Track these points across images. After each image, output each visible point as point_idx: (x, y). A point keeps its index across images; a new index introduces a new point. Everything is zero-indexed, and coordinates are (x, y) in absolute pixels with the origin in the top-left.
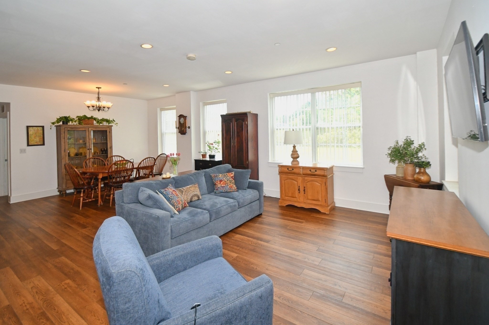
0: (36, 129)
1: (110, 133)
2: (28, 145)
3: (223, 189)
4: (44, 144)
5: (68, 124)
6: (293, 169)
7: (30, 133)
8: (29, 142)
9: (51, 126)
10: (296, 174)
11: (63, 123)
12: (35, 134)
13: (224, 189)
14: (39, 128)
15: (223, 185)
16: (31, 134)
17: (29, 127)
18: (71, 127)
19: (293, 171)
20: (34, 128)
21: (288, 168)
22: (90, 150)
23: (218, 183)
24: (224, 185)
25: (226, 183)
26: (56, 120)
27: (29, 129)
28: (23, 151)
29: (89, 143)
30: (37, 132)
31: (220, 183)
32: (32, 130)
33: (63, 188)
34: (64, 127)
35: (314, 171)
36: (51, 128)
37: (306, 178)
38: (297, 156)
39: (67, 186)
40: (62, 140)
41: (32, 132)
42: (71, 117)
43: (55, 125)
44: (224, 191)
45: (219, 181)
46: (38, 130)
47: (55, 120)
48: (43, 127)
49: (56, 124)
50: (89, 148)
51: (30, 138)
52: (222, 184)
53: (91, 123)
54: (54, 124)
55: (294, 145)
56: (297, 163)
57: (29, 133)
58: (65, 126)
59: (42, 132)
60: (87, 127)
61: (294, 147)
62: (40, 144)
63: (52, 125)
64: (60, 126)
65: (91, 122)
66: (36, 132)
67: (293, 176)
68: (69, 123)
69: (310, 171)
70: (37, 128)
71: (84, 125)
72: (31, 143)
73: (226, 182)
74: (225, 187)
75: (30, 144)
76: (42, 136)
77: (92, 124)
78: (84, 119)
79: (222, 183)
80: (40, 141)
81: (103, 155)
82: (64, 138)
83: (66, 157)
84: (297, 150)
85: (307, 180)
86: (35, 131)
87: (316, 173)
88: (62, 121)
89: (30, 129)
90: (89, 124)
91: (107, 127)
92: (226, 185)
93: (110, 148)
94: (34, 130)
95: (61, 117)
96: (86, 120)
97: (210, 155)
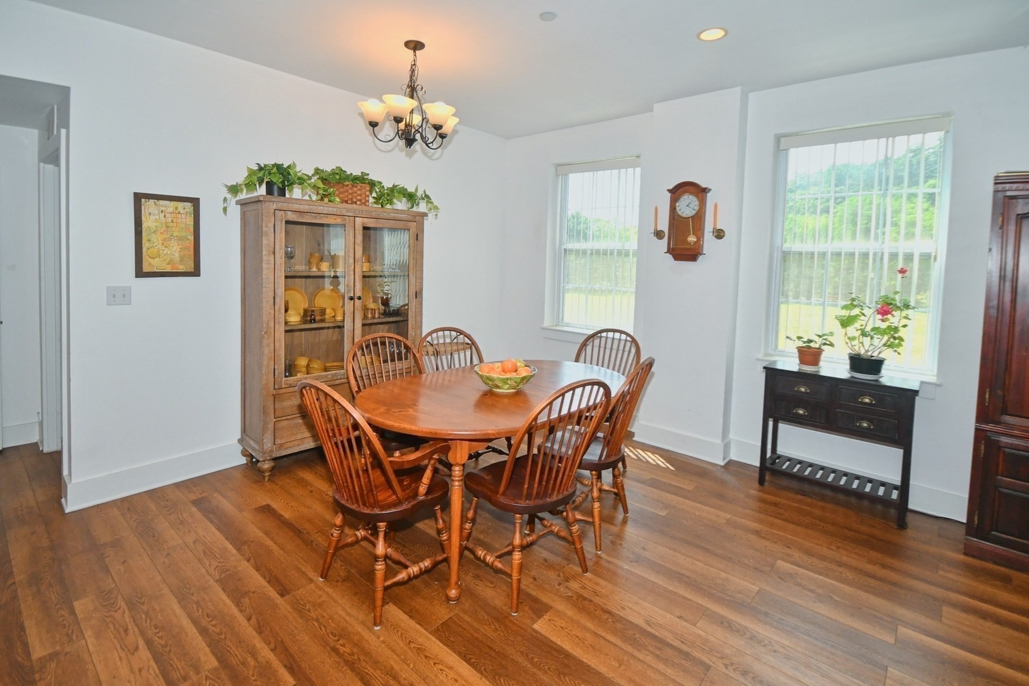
0: (171, 210)
1: (417, 240)
2: (140, 273)
4: (196, 272)
5: (287, 195)
7: (146, 223)
8: (144, 259)
9: (225, 199)
11: (269, 191)
12: (164, 228)
14: (180, 205)
16: (149, 227)
17: (143, 200)
18: (296, 207)
20: (162, 202)
22: (357, 301)
26: (246, 174)
27: (143, 208)
28: (117, 296)
29: (353, 276)
30: (172, 221)
32: (156, 212)
33: (265, 448)
34: (275, 207)
36: (225, 209)
39: (278, 441)
40: (264, 258)
41: (156, 221)
42: (298, 169)
43: (238, 198)
46: (176, 212)
47: (240, 177)
48: (195, 202)
49: (244, 195)
50: (352, 295)
51: (145, 245)
53: (360, 200)
54: (236, 196)
57: (145, 225)
58: (275, 203)
59: (190, 221)
60: (350, 214)
62: (182, 268)
63: (229, 196)
64: (257, 201)
65: (360, 195)
66: (170, 220)
68: (291, 191)
70: (174, 204)
71: (340, 205)
72: (150, 264)
75: (146, 269)
76: (192, 238)
77: (363, 201)
78: (339, 182)
80: (182, 259)
81: (396, 322)
82: (272, 249)
83: (277, 327)
86: (165, 216)
88: (267, 183)
89: (148, 206)
90: (356, 203)
91: (411, 218)
93: (416, 297)
94: (162, 211)
95: (263, 166)
96: (348, 185)
97: (859, 355)
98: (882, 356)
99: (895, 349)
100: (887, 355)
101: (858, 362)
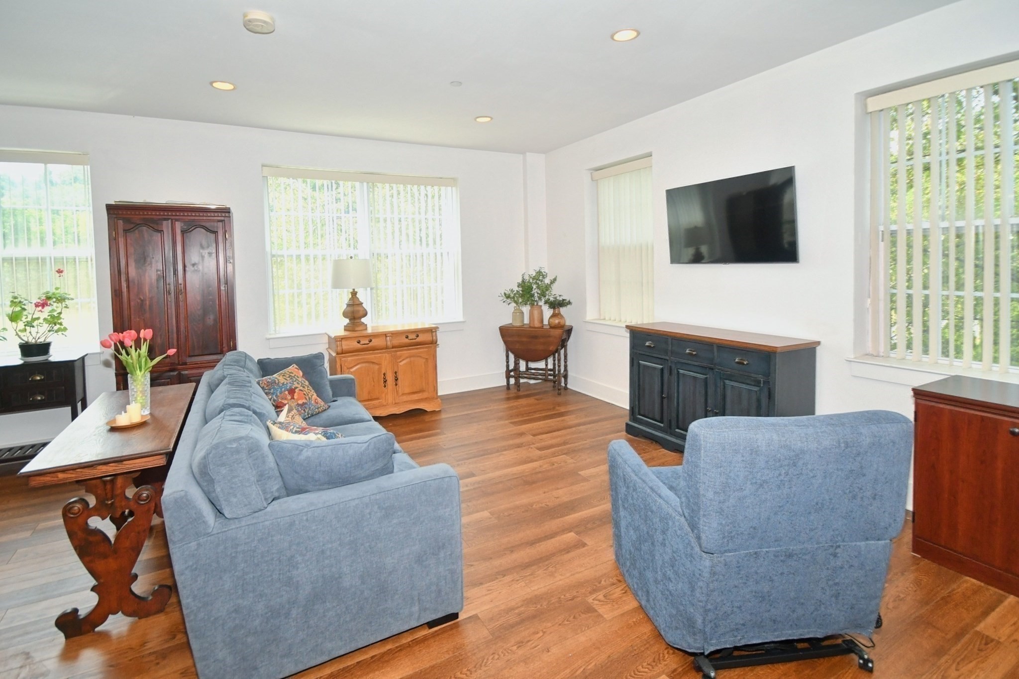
3: (304, 410)
6: (370, 341)
10: (378, 350)
13: (307, 411)
15: (300, 402)
19: (371, 344)
21: (360, 339)
23: (286, 399)
24: (304, 401)
25: (304, 394)
31: (293, 398)
35: (413, 336)
37: (398, 353)
38: (364, 312)
44: (307, 416)
45: (287, 392)
52: (298, 399)
55: (354, 289)
56: (364, 328)
61: (354, 294)
67: (371, 354)
69: (407, 337)
73: (301, 390)
74: (306, 403)
79: (296, 396)
84: (361, 300)
85: (400, 357)
87: (418, 340)
92: (306, 399)
97: (27, 343)
98: (48, 341)
99: (63, 332)
100: (53, 338)
101: (27, 349)
